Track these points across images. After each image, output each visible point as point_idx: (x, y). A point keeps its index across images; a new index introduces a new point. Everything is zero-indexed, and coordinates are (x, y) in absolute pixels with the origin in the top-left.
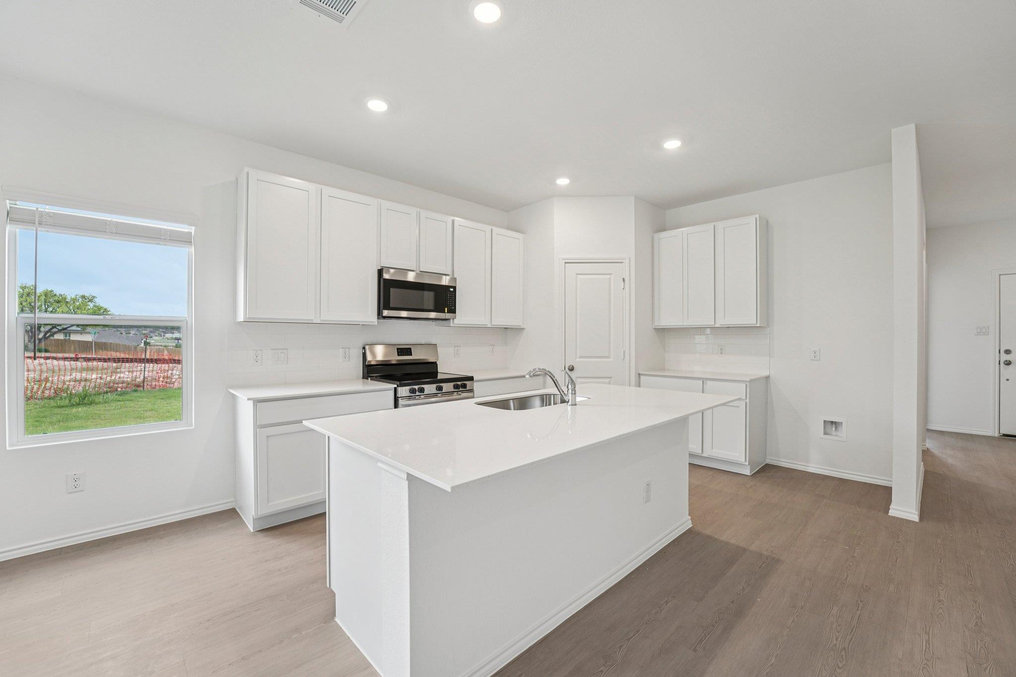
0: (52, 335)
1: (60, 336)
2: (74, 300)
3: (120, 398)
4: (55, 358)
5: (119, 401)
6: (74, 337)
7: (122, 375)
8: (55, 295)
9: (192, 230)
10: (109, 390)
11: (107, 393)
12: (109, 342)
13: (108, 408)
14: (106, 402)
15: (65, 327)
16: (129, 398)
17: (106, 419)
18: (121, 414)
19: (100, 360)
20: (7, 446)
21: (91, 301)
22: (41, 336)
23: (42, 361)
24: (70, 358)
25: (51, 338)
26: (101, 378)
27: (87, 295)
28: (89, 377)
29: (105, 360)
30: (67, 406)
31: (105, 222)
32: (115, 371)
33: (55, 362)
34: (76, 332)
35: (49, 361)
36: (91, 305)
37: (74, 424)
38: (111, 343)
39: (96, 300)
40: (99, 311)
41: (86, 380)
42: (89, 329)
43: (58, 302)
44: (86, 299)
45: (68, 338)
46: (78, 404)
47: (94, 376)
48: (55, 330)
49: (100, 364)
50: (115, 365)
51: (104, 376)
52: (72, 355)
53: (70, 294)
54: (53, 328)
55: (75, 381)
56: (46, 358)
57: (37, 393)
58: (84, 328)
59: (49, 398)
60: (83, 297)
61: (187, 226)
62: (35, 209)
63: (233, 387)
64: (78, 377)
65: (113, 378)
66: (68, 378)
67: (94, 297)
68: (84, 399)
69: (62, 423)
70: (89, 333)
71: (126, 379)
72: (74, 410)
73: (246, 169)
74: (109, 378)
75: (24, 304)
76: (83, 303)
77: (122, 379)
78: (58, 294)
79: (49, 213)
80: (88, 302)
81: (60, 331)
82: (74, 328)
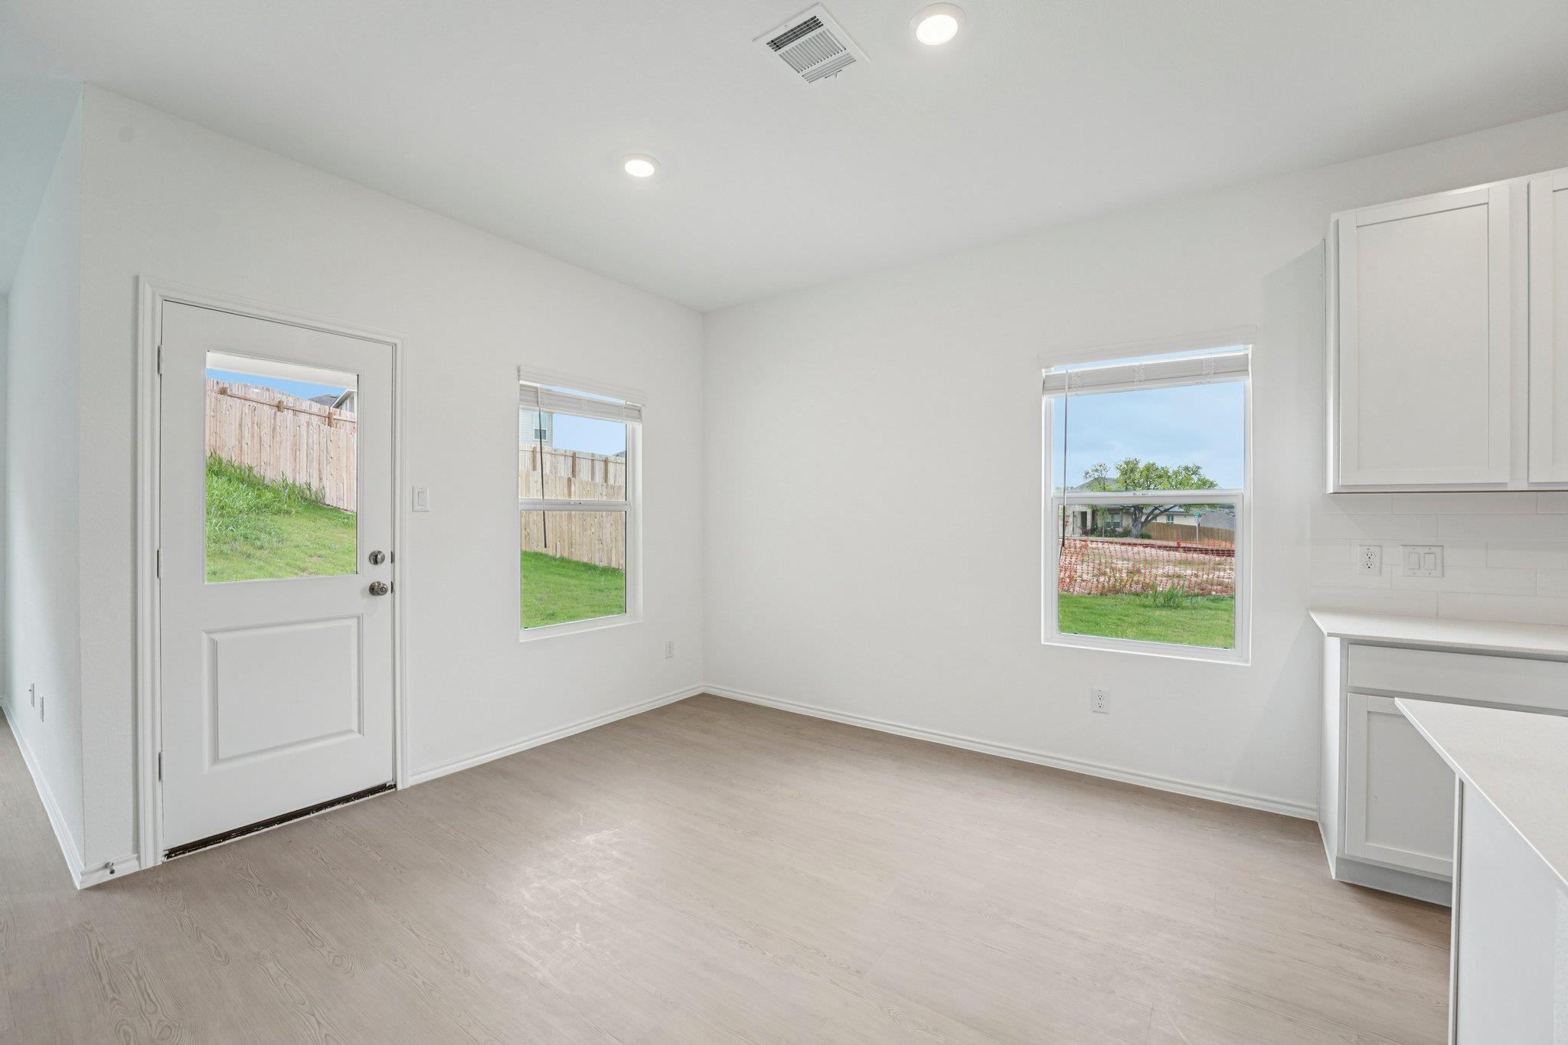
0: (1155, 517)
1: (1162, 520)
2: (1177, 473)
3: (1213, 605)
4: (1152, 546)
5: (1210, 608)
6: (1177, 521)
7: (1222, 574)
8: (1157, 469)
9: (1248, 350)
10: (1201, 592)
11: (1197, 595)
12: (1216, 527)
13: (1195, 616)
14: (1194, 609)
15: (1167, 508)
16: (1224, 607)
17: (1190, 631)
18: (1209, 627)
19: (1201, 551)
20: (1042, 640)
21: (1195, 473)
22: (1143, 519)
23: (1141, 548)
24: (1170, 547)
25: (1154, 521)
26: (1197, 576)
27: (1190, 465)
28: (1183, 572)
29: (1206, 552)
30: (1150, 607)
31: (1132, 369)
32: (1216, 567)
33: (1154, 551)
34: (1179, 514)
35: (1148, 550)
36: (1195, 478)
37: (1155, 629)
38: (1219, 529)
39: (1201, 471)
40: (1205, 484)
41: (1179, 576)
42: (1194, 510)
43: (1160, 477)
44: (1189, 471)
45: (1171, 521)
46: (1163, 606)
47: (1189, 572)
48: (1157, 512)
49: (1202, 556)
50: (1218, 559)
51: (1200, 573)
52: (1173, 544)
53: (1172, 467)
54: (1156, 508)
55: (1168, 576)
56: (1146, 546)
57: (1125, 586)
58: (1188, 508)
59: (1137, 594)
60: (1187, 469)
61: (1241, 347)
62: (1065, 372)
63: (1312, 610)
64: (1171, 572)
65: (1211, 576)
66: (1160, 572)
67: (1198, 468)
68: (1170, 601)
69: (1142, 627)
70: (1192, 515)
71: (1227, 580)
72: (1157, 613)
73: (1334, 217)
74: (1205, 576)
75: (1128, 481)
76: (1188, 476)
77: (1222, 579)
78: (1159, 467)
79: (1077, 373)
80: (1192, 474)
81: (1162, 513)
82: (1176, 509)
